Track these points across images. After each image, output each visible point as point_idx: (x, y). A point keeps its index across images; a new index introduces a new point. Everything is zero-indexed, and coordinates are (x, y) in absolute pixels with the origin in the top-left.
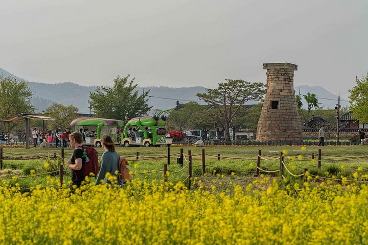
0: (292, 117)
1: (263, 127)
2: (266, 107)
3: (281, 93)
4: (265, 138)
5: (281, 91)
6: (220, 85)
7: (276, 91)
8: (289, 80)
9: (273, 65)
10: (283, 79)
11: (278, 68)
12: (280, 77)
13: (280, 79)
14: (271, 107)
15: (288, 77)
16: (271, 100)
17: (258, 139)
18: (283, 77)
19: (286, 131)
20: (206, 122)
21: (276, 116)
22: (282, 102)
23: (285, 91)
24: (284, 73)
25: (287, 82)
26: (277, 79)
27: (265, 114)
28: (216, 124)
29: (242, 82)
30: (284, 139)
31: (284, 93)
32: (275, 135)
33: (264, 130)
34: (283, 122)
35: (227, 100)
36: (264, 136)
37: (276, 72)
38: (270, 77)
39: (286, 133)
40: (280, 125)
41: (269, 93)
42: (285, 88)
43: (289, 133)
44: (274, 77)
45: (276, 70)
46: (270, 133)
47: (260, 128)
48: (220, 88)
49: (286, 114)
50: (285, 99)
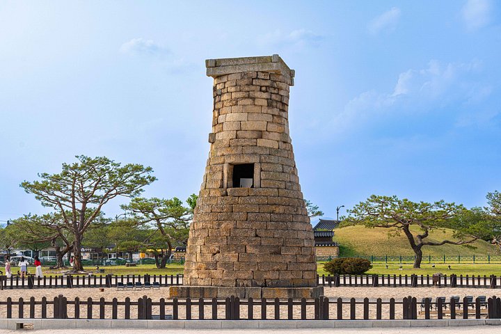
0: (292, 211)
1: (209, 240)
2: (216, 181)
3: (261, 142)
4: (217, 273)
5: (260, 135)
6: (66, 167)
7: (248, 135)
8: (279, 105)
9: (235, 62)
10: (265, 103)
11: (251, 69)
12: (258, 94)
13: (258, 102)
14: (231, 183)
15: (278, 98)
16: (233, 160)
17: (194, 274)
18: (265, 95)
19: (278, 253)
20: (38, 235)
21: (249, 208)
22: (265, 167)
23: (271, 136)
24: (267, 83)
25: (276, 111)
26: (249, 102)
27: (214, 202)
28: (54, 239)
29: (105, 161)
30: (276, 275)
31: (269, 142)
32: (248, 265)
33: (215, 247)
34: (271, 226)
35: (76, 194)
36: (215, 266)
37: (246, 81)
38: (225, 97)
39: (280, 259)
40: (262, 233)
41: (226, 143)
42: (271, 127)
43: (288, 255)
44: (240, 95)
45: (243, 75)
46: (232, 257)
47: (200, 242)
48: (65, 174)
49: (278, 200)
50: (273, 159)
